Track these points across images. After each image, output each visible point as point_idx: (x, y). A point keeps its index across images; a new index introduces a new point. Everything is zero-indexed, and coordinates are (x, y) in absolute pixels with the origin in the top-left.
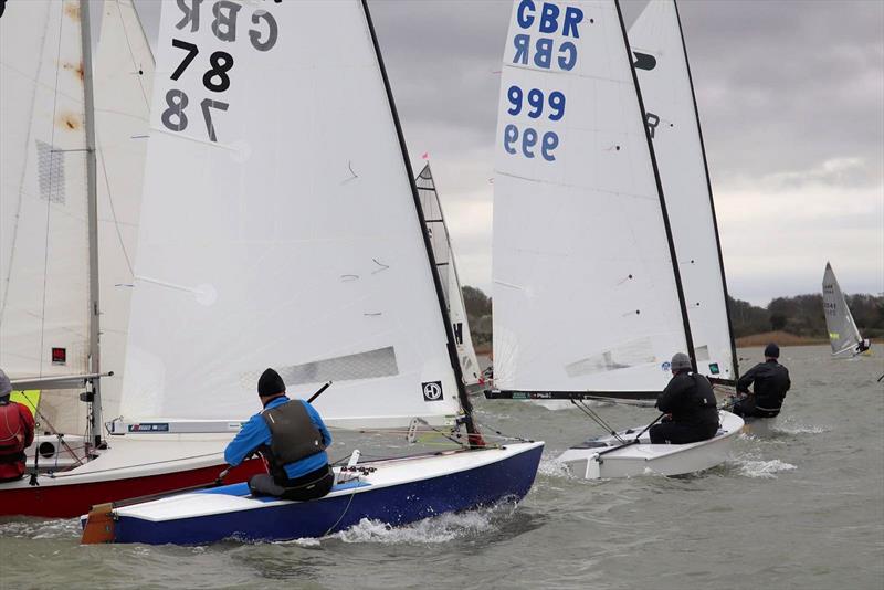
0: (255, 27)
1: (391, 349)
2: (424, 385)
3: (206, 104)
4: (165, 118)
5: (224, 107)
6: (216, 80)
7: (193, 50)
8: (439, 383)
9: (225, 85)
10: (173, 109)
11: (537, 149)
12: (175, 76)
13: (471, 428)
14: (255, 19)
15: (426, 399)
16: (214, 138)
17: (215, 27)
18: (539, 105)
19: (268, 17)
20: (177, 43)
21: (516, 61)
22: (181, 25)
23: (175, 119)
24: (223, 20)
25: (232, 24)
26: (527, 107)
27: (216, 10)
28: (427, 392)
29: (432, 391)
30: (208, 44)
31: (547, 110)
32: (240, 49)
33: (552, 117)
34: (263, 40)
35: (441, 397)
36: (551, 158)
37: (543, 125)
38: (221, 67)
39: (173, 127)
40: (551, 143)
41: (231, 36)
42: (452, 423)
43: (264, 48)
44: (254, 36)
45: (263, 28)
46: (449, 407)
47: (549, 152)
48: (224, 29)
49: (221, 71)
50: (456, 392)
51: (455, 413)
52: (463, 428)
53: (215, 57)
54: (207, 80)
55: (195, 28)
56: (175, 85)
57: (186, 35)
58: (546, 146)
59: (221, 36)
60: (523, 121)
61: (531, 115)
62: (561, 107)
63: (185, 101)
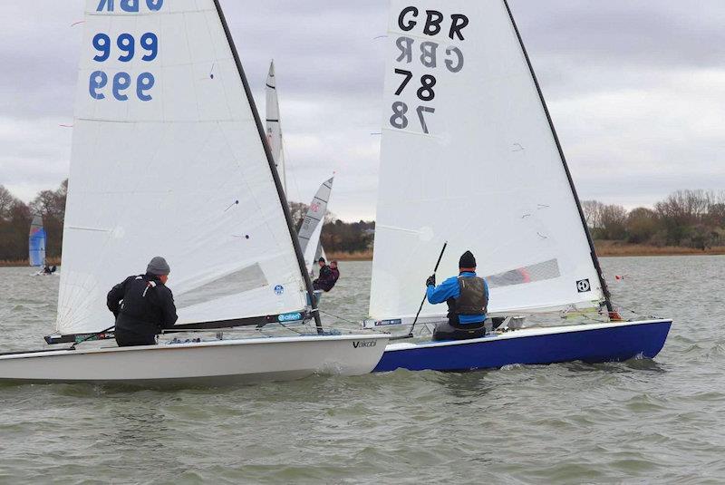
0: (449, 58)
1: (555, 261)
2: (577, 282)
3: (420, 110)
4: (392, 121)
5: (432, 110)
6: (426, 93)
7: (409, 75)
8: (587, 280)
9: (432, 96)
10: (398, 114)
11: (131, 91)
12: (398, 93)
13: (610, 308)
14: (448, 52)
15: (579, 291)
16: (426, 131)
17: (422, 59)
18: (131, 48)
19: (457, 50)
20: (398, 71)
21: (100, 8)
22: (399, 59)
23: (399, 121)
24: (427, 54)
25: (433, 56)
26: (115, 51)
27: (422, 48)
28: (580, 286)
29: (583, 286)
30: (419, 70)
31: (140, 51)
32: (439, 72)
33: (146, 58)
34: (454, 65)
35: (589, 289)
36: (149, 98)
37: (136, 67)
38: (428, 84)
39: (399, 126)
40: (145, 84)
41: (433, 64)
42: (597, 305)
43: (455, 70)
44: (448, 63)
45: (454, 57)
46: (595, 295)
47: (145, 93)
48: (428, 59)
49: (428, 87)
50: (598, 285)
51: (597, 298)
52: (605, 309)
53: (423, 79)
54: (419, 93)
55: (410, 60)
56: (398, 98)
57: (403, 66)
58: (141, 87)
59: (427, 65)
60: (112, 66)
61: (122, 59)
62: (154, 47)
63: (405, 108)
